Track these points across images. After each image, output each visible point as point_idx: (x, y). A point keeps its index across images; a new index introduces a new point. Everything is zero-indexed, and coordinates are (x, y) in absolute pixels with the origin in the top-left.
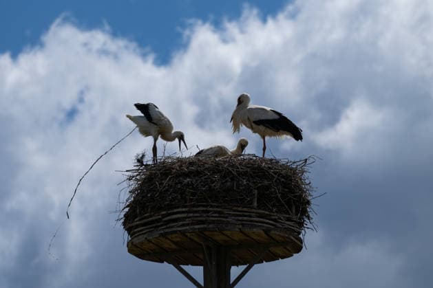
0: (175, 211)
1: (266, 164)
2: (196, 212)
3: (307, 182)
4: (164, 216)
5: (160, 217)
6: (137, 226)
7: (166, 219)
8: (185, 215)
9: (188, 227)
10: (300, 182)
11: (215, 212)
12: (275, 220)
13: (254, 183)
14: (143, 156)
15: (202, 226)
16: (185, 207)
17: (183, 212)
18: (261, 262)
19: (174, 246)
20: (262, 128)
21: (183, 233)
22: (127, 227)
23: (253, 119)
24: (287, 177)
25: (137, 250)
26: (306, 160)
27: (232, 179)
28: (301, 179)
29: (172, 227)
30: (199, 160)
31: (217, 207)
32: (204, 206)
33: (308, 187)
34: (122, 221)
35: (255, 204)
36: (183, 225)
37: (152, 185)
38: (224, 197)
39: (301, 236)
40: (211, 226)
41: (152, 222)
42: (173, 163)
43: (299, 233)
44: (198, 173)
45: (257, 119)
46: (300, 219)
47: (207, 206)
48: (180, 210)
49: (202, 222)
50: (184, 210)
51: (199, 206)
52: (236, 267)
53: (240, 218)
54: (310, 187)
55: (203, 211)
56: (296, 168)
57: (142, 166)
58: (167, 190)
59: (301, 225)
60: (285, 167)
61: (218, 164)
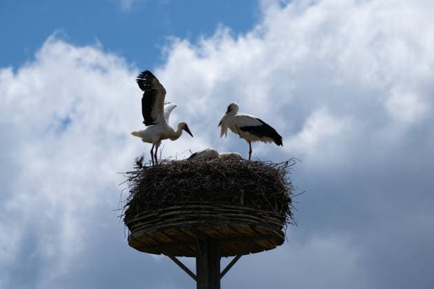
0: (171, 208)
1: (252, 165)
2: (190, 209)
3: (288, 181)
4: (161, 213)
5: (157, 214)
6: (137, 222)
7: (162, 215)
8: (179, 212)
9: (182, 223)
10: (282, 182)
11: (207, 209)
12: (260, 216)
13: (241, 183)
14: (142, 159)
15: (195, 222)
16: (180, 205)
17: (177, 210)
18: (247, 253)
19: (170, 240)
20: (247, 133)
21: (178, 228)
22: (128, 222)
23: (239, 126)
24: (270, 177)
25: (136, 243)
26: (287, 162)
27: (221, 180)
28: (283, 180)
29: (168, 223)
30: (192, 163)
31: (209, 205)
32: (196, 204)
33: (289, 186)
34: (123, 217)
35: (242, 202)
36: (178, 221)
37: (150, 185)
38: (215, 196)
39: (283, 230)
40: (202, 222)
41: (151, 218)
42: (169, 166)
43: (282, 228)
44: (190, 175)
45: (243, 126)
46: (282, 215)
47: (199, 204)
48: (175, 207)
49: (194, 218)
50: (179, 207)
51: (192, 204)
52: (225, 258)
53: (229, 214)
54: (291, 186)
55: (196, 209)
56: (279, 169)
57: (140, 168)
58: (163, 190)
59: (283, 220)
60: (268, 168)
61: (208, 166)
